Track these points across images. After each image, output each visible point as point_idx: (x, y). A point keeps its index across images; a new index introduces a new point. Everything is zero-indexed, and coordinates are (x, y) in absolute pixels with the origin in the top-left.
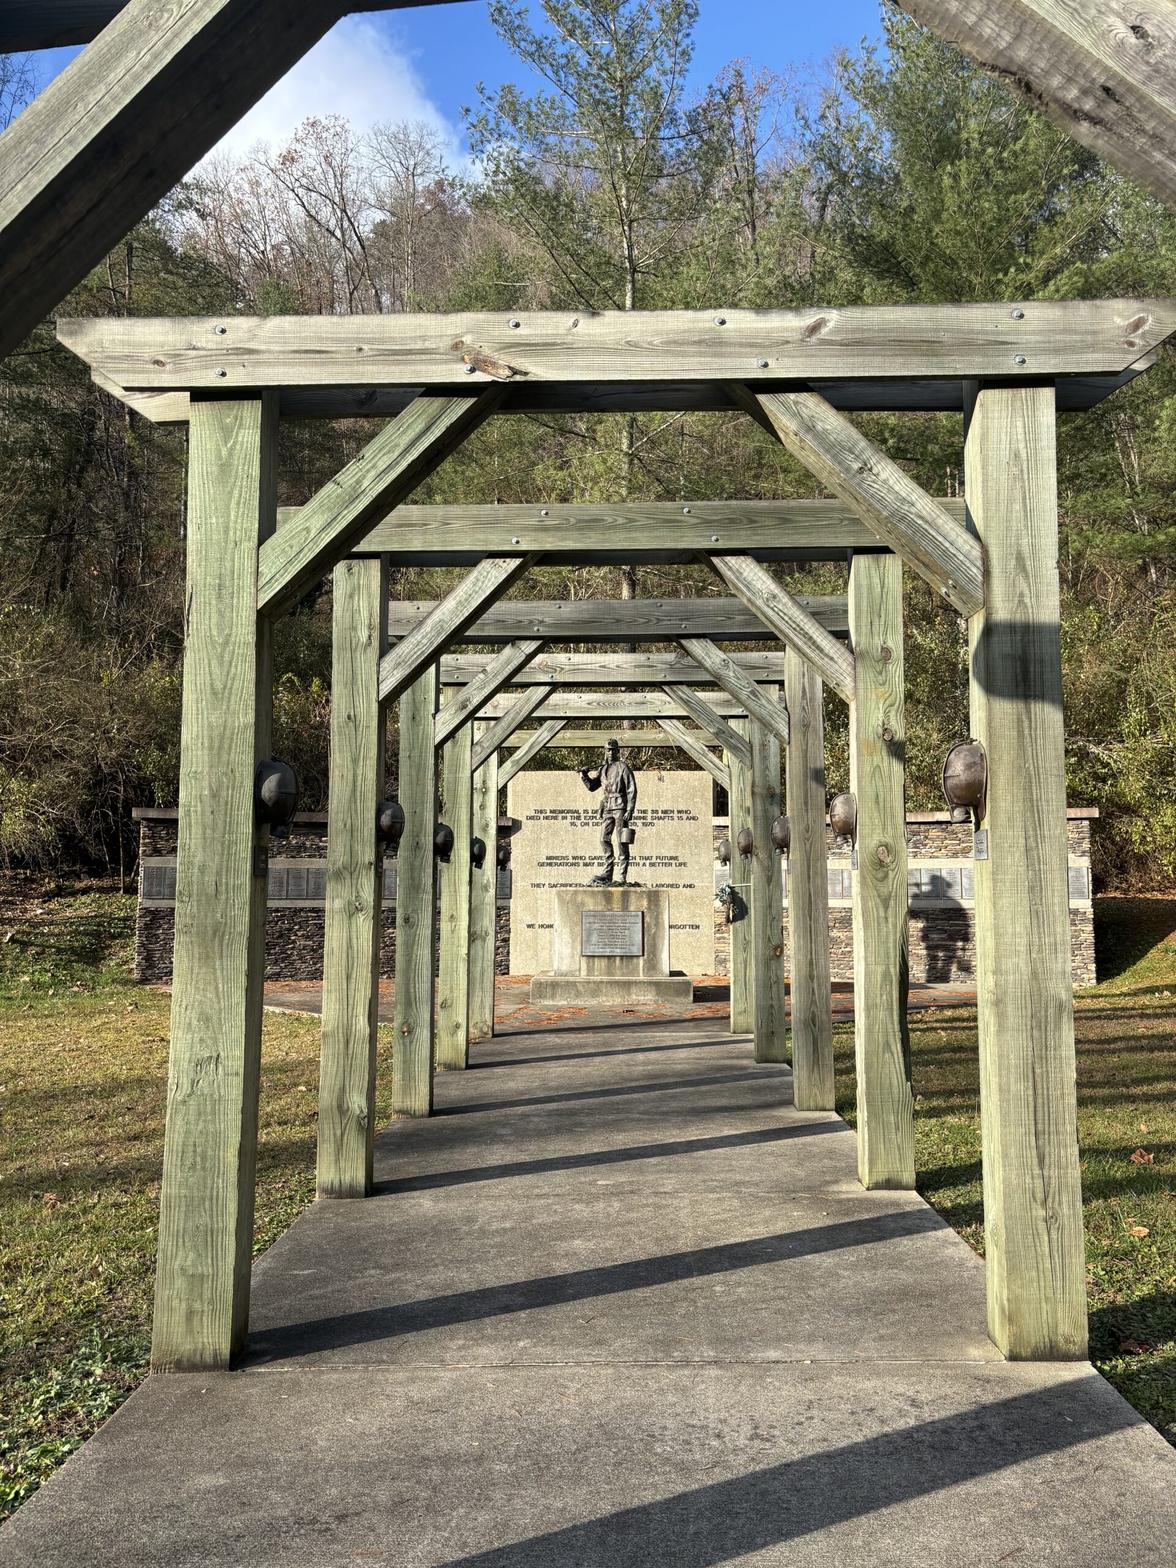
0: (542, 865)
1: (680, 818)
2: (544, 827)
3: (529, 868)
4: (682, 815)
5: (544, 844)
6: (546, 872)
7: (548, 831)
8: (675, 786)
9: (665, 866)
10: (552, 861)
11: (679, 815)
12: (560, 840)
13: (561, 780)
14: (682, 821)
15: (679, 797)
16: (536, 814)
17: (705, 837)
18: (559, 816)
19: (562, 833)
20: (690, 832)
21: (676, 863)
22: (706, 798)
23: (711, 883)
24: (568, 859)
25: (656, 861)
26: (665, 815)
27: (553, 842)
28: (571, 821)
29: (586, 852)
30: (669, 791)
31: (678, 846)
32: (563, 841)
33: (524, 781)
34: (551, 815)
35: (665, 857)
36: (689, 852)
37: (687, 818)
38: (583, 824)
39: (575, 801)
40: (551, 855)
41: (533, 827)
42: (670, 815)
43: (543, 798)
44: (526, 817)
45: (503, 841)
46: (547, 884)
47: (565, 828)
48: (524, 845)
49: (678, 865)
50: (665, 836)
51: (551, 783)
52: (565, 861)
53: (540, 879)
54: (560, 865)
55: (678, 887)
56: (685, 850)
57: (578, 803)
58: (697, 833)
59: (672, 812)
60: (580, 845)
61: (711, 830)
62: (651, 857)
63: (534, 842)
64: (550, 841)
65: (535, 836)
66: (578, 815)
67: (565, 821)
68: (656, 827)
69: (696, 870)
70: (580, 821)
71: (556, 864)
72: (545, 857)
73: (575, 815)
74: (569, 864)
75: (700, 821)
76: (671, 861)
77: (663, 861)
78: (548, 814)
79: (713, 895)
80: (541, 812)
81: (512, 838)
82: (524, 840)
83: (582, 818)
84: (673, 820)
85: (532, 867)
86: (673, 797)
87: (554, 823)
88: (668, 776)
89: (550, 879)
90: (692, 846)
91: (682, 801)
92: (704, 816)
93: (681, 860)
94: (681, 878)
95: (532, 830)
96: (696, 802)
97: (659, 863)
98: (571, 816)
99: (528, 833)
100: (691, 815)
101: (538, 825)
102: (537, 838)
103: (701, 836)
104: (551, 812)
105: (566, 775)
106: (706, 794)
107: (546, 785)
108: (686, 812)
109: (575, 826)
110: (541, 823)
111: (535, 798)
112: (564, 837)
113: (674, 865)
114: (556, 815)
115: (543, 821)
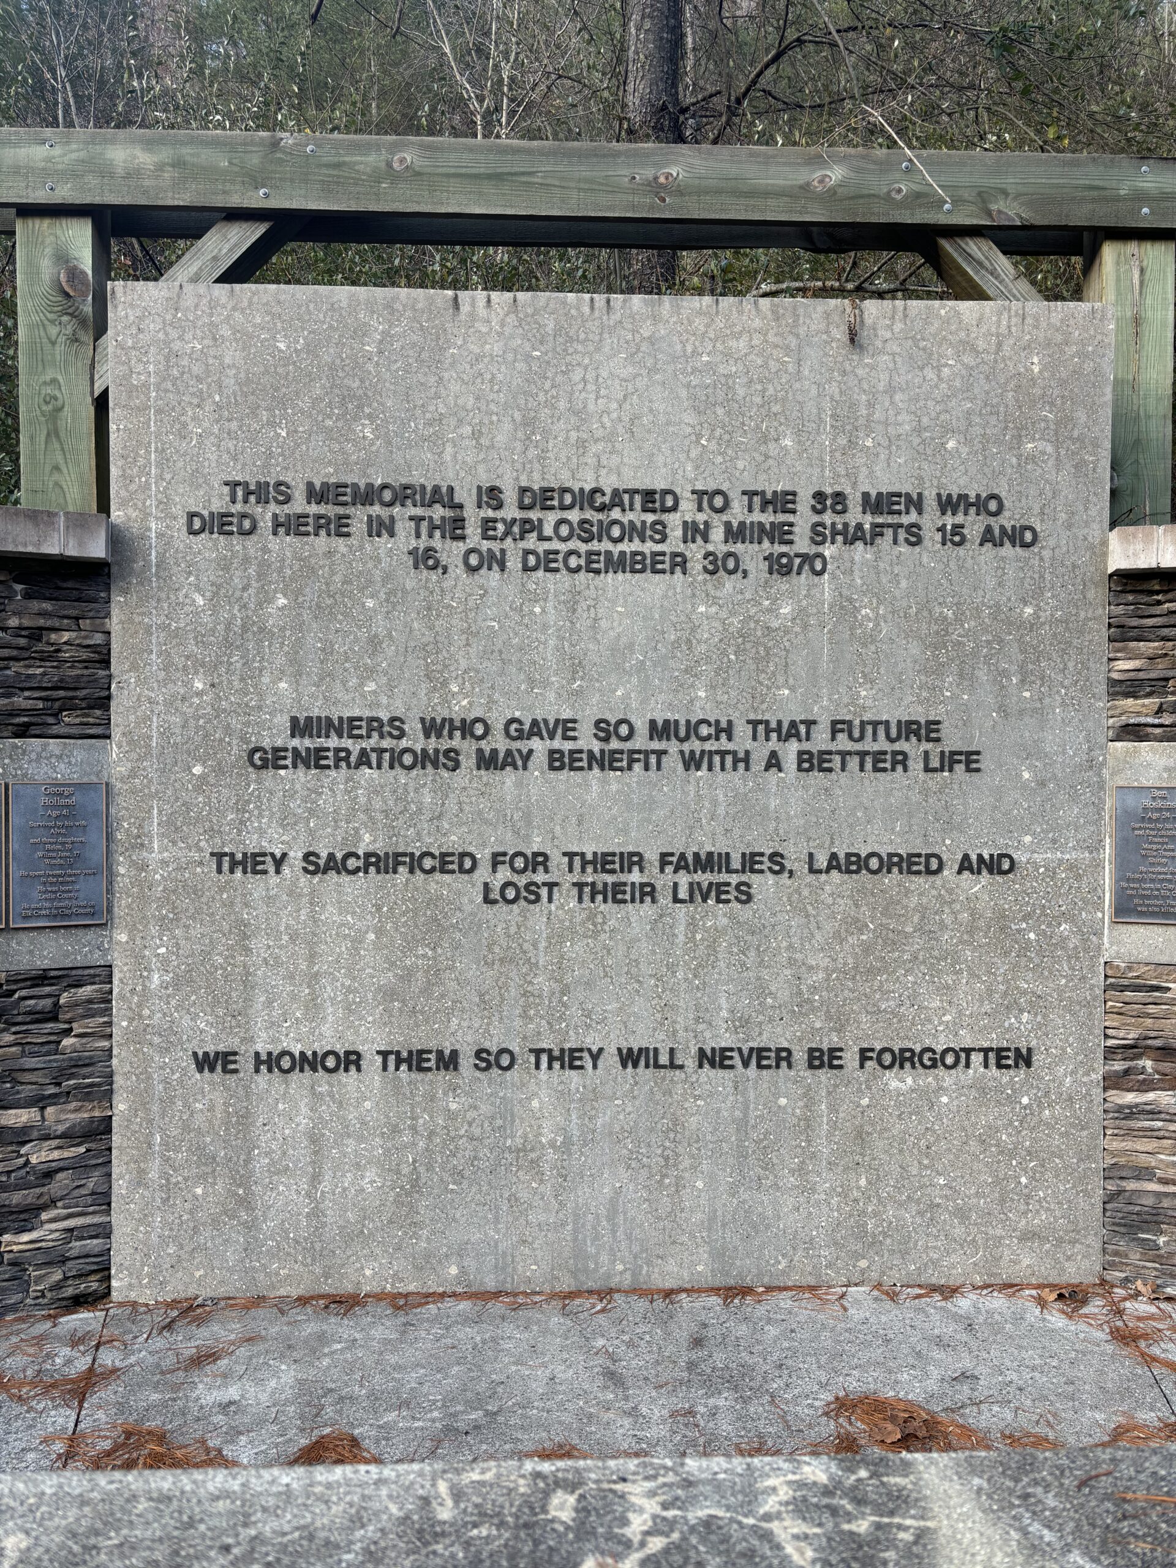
0: (268, 760)
1: (955, 537)
2: (280, 570)
3: (203, 777)
4: (959, 519)
5: (280, 660)
6: (290, 794)
7: (299, 592)
8: (930, 374)
9: (876, 769)
10: (321, 742)
11: (949, 521)
12: (363, 634)
13: (361, 332)
14: (961, 551)
15: (948, 430)
16: (238, 507)
17: (1067, 629)
18: (359, 516)
19: (370, 603)
20: (997, 605)
21: (926, 753)
22: (1080, 439)
23: (1096, 847)
24: (402, 734)
25: (833, 747)
26: (880, 520)
27: (327, 650)
28: (413, 543)
29: (491, 701)
30: (898, 397)
31: (939, 670)
32: (375, 643)
33: (174, 334)
34: (314, 509)
35: (875, 724)
36: (990, 699)
37: (988, 537)
38: (474, 560)
39: (436, 441)
40: (315, 713)
41: (226, 568)
42: (906, 520)
43: (272, 424)
44: (183, 520)
45: (66, 636)
46: (296, 855)
47: (387, 577)
48: (179, 661)
49: (935, 763)
50: (877, 625)
51: (311, 349)
52: (386, 743)
53: (261, 831)
54: (364, 759)
55: (934, 866)
56: (972, 690)
57: (449, 449)
58: (1029, 610)
59: (916, 503)
60: (463, 664)
61: (1098, 594)
62: (810, 723)
63: (228, 643)
64: (313, 643)
65: (234, 617)
66: (449, 513)
67: (384, 542)
68: (834, 577)
69: (1025, 786)
70: (461, 547)
71: (342, 757)
72: (283, 721)
73: (438, 512)
74: (408, 759)
75: (1046, 554)
76: (902, 745)
77: (868, 745)
78: (299, 505)
79: (1099, 907)
80: (260, 493)
81: (115, 623)
82: (176, 634)
83: (473, 530)
84: (919, 542)
85: (219, 770)
86: (919, 430)
87: (330, 554)
88: (898, 326)
89: (311, 832)
90: (1005, 674)
91: (964, 450)
92: (1069, 527)
93: (952, 740)
94: (949, 827)
95: (219, 587)
96: (1032, 458)
97: (844, 754)
98: (417, 520)
99: (200, 601)
100: (1007, 520)
101: (246, 560)
102: (245, 628)
103: (1053, 621)
104: (315, 495)
105: (389, 306)
106: (1081, 416)
107: (286, 360)
108: (980, 505)
109: (434, 568)
110: (265, 550)
111: (234, 425)
112: (380, 626)
113: (916, 765)
114: (341, 510)
115: (274, 544)
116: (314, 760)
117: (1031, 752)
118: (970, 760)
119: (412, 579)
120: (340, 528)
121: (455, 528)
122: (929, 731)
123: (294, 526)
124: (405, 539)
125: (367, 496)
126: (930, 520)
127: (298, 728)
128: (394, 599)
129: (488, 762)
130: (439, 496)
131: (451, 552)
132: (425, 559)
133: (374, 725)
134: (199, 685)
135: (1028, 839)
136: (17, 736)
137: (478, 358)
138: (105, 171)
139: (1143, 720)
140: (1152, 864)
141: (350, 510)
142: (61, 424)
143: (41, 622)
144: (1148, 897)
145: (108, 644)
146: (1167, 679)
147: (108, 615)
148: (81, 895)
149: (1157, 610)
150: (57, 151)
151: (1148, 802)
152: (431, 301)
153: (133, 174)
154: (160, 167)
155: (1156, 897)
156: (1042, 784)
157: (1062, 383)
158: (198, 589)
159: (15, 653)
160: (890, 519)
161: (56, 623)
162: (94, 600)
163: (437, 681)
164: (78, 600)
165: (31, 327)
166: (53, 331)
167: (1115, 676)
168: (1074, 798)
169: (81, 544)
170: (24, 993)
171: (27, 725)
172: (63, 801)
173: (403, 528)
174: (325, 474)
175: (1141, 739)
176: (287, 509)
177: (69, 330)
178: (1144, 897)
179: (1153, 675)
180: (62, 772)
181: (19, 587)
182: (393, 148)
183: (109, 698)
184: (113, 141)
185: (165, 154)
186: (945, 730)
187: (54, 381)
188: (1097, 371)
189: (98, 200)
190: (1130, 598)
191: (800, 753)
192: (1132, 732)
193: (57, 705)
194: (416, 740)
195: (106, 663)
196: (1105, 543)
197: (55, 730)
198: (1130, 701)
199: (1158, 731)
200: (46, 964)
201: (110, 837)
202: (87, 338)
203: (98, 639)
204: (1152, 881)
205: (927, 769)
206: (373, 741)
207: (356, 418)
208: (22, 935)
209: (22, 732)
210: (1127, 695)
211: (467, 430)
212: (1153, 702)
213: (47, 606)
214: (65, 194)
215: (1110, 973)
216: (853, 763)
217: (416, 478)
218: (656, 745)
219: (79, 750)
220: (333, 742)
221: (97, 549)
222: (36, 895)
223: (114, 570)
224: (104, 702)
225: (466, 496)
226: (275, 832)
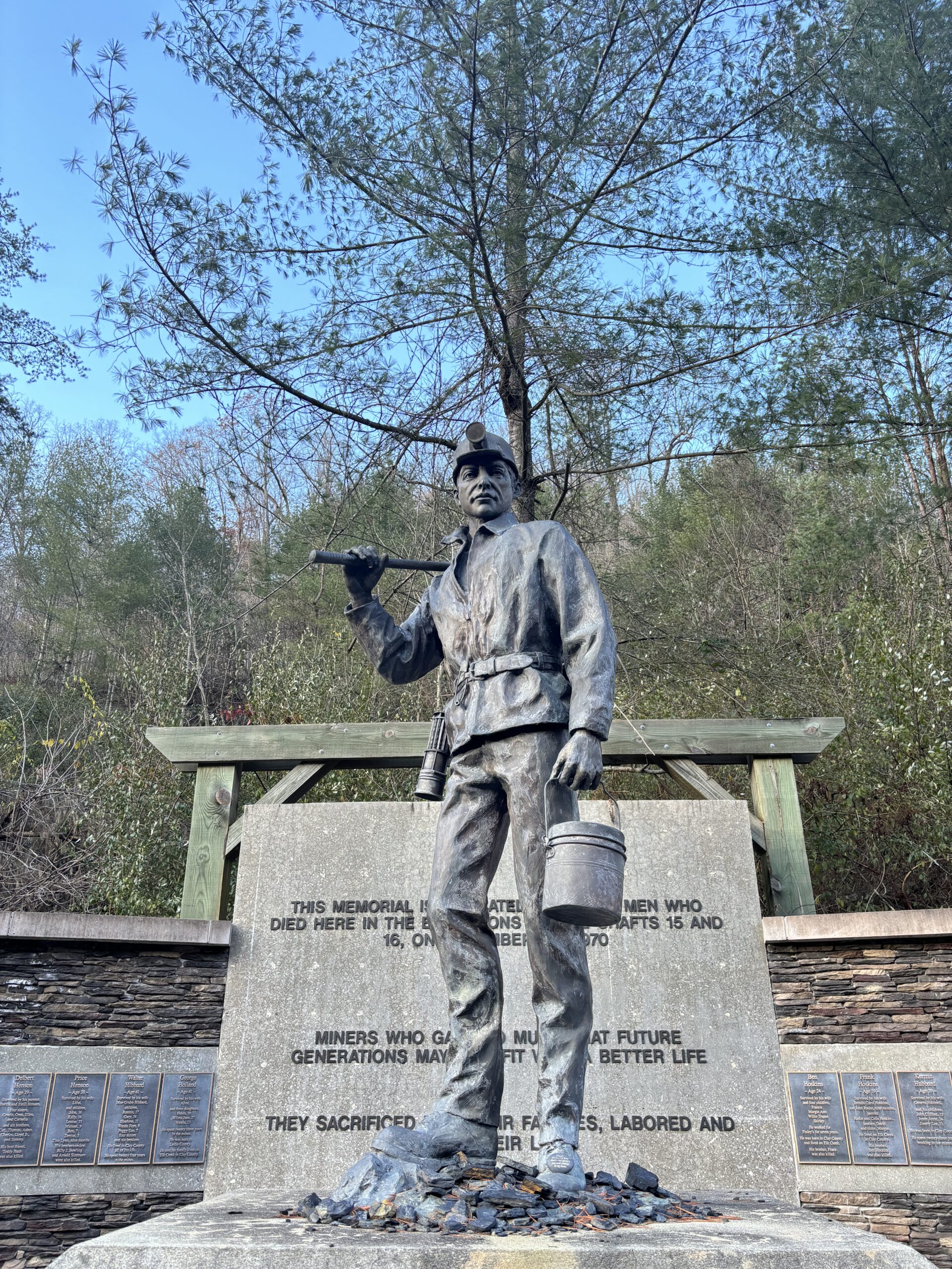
0: (302, 1058)
1: (677, 923)
2: (316, 949)
3: (267, 1069)
4: (678, 914)
5: (313, 999)
6: (313, 1079)
7: (326, 960)
8: (654, 837)
9: (646, 1062)
10: (332, 1047)
11: (673, 915)
12: (357, 983)
13: (365, 824)
14: (681, 931)
15: (667, 866)
16: (298, 915)
17: (746, 975)
18: (359, 917)
19: (362, 966)
20: (704, 962)
21: (674, 1051)
22: (739, 869)
23: (783, 1113)
24: (376, 1041)
25: (619, 1047)
26: (635, 915)
27: (338, 993)
28: (387, 932)
29: (425, 1021)
30: (639, 849)
31: (676, 1000)
32: (363, 987)
33: (274, 828)
34: (336, 915)
35: (643, 1033)
36: (707, 1018)
37: (695, 923)
38: (418, 940)
39: (400, 878)
40: (330, 1029)
41: (289, 948)
42: (649, 915)
43: (318, 871)
44: (269, 923)
45: (203, 987)
46: (314, 1118)
47: (372, 951)
48: (260, 1000)
49: (680, 1058)
50: (639, 974)
51: (340, 834)
52: (367, 1047)
53: (295, 1103)
54: (354, 1057)
55: (686, 1125)
56: (696, 1012)
57: (407, 882)
58: (723, 965)
59: (654, 905)
60: (411, 999)
61: (761, 954)
62: (606, 1033)
63: (287, 990)
64: (331, 988)
65: (291, 975)
66: (405, 915)
67: (371, 932)
68: (613, 947)
69: (734, 1073)
70: (412, 933)
71: (342, 1055)
72: (312, 1034)
73: (400, 915)
74: (378, 1057)
75: (729, 932)
76: (659, 1046)
77: (640, 1046)
78: (329, 913)
79: (790, 1153)
80: (310, 907)
81: (228, 980)
82: (260, 985)
83: (418, 924)
84: (657, 927)
85: (276, 1065)
86: (652, 866)
87: (343, 939)
88: (636, 813)
89: (323, 1104)
90: (713, 1002)
91: (677, 877)
92: (739, 917)
93: (688, 1043)
94: (692, 1099)
95: (284, 958)
96: (714, 880)
97: (627, 1052)
98: (389, 919)
99: (274, 966)
100: (704, 914)
101: (300, 943)
102: (296, 981)
103: (737, 971)
104: (337, 908)
105: (379, 811)
106: (738, 857)
107: (327, 839)
108: (689, 906)
109: (397, 945)
110: (310, 938)
111: (299, 872)
112: (367, 978)
113: (669, 1059)
114: (350, 915)
115: (314, 934)
116: (327, 1058)
117: (735, 1050)
118: (699, 1055)
119: (385, 952)
120: (348, 924)
121: (408, 923)
122: (673, 1037)
123: (325, 924)
124: (382, 929)
125: (364, 907)
126: (662, 914)
127: (321, 1038)
128: (376, 962)
129: (423, 1058)
130: (402, 906)
131: (406, 936)
132: (392, 940)
133: (361, 1036)
134: (269, 1014)
135: (740, 1107)
136: (171, 1046)
137: (423, 835)
138: (245, 746)
139: (796, 1030)
140: (816, 1124)
141: (355, 915)
142: (206, 869)
143: (192, 980)
144: (817, 1146)
145: (224, 991)
146: (807, 1005)
147: (225, 975)
148: (192, 1144)
149: (794, 964)
150: (222, 737)
151: (806, 1083)
152: (400, 807)
153: (258, 745)
154: (272, 742)
155: (822, 1146)
156: (744, 1071)
157: (725, 840)
158: (274, 960)
159: (176, 997)
160: (641, 914)
161: (199, 980)
162: (220, 967)
163: (396, 1009)
164: (212, 967)
165: (198, 821)
166: (209, 822)
167: (777, 1003)
168: (765, 1080)
169: (218, 937)
170: (154, 1207)
171: (177, 1039)
172: (190, 1085)
173: (382, 924)
174: (343, 897)
175: (799, 1042)
176: (323, 916)
177: (217, 821)
178: (814, 1146)
179: (798, 1002)
180: (193, 1067)
181: (183, 961)
182: (386, 728)
183: (220, 1022)
184: (250, 731)
185: (274, 736)
186: (684, 1037)
187: (206, 848)
188: (743, 834)
189: (239, 759)
190: (779, 957)
191: (602, 1051)
192: (792, 1038)
193: (194, 1027)
194: (383, 1045)
195: (221, 1002)
196: (760, 926)
197: (191, 1041)
198: (788, 1019)
199: (806, 1037)
200: (168, 1189)
201: (212, 1108)
202: (225, 825)
203: (219, 988)
204: (818, 1135)
205: (675, 1062)
206: (360, 1046)
207: (361, 867)
208: (158, 1169)
209: (174, 1043)
210: (786, 1015)
211: (416, 871)
212: (801, 1019)
213: (196, 971)
214: (224, 756)
215: (803, 1199)
216: (632, 1057)
217: (390, 897)
218: (518, 1047)
219: (202, 1053)
220: (338, 1047)
221: (225, 940)
222: (169, 1144)
223: (231, 950)
224: (217, 1025)
225: (414, 906)
226: (302, 1103)
